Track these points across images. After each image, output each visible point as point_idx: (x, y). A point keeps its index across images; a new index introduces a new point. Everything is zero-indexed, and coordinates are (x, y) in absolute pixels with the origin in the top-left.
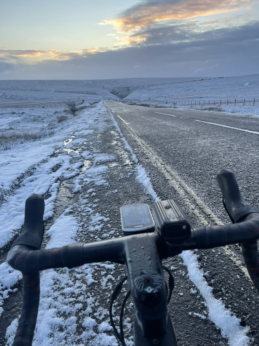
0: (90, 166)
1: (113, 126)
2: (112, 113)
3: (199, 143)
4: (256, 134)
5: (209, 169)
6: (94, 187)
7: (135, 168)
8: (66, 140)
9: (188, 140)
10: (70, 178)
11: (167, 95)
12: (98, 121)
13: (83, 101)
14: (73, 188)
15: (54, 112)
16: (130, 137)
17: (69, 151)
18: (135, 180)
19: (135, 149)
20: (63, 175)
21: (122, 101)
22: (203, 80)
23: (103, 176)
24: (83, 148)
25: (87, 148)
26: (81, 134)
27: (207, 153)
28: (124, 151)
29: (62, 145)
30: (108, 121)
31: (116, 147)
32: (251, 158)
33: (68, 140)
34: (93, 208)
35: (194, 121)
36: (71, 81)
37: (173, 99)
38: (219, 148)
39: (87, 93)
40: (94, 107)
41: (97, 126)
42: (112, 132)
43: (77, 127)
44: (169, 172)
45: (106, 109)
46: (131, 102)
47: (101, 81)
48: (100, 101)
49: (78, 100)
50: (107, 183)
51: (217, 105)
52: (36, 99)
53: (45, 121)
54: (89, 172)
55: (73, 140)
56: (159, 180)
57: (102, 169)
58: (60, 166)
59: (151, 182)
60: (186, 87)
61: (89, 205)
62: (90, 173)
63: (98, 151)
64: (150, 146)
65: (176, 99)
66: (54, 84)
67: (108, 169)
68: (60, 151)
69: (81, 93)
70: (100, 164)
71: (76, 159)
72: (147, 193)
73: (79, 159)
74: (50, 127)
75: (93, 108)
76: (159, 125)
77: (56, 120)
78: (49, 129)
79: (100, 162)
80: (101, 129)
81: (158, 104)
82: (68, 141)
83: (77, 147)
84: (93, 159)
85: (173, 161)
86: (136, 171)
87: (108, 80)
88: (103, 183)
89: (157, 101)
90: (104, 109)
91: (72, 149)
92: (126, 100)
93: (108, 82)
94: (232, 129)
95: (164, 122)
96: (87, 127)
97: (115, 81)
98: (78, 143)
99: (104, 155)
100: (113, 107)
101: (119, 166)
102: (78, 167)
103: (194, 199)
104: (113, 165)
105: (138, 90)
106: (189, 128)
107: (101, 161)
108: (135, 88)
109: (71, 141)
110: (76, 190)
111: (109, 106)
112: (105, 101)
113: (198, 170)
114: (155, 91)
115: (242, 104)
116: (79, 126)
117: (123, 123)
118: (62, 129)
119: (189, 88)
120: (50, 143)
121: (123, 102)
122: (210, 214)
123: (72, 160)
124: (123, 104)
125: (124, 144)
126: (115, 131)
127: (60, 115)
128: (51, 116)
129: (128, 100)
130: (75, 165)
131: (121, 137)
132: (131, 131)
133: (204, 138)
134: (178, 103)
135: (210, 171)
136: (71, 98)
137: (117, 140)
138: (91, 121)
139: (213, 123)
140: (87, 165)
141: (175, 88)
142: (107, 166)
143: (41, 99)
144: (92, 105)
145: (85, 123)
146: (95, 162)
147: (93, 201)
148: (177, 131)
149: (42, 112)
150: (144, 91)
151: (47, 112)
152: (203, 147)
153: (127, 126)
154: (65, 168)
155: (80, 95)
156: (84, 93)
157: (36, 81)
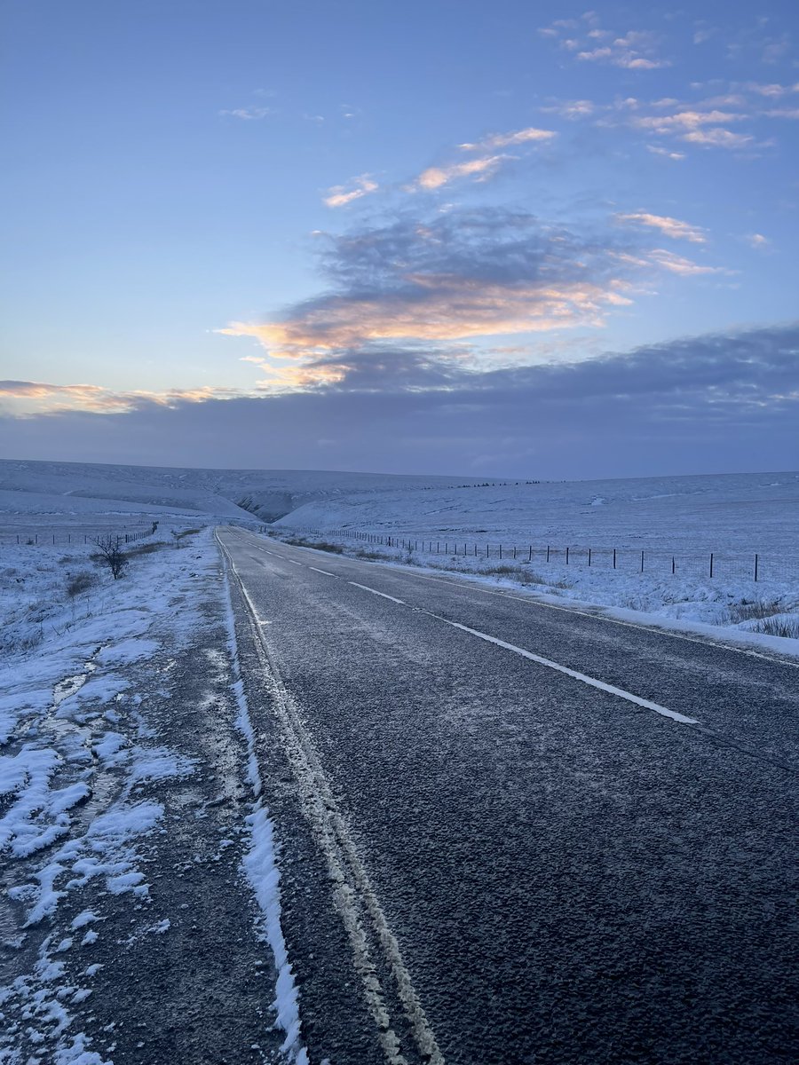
0: (110, 800)
1: (221, 628)
2: (231, 574)
3: (447, 718)
4: (602, 691)
5: (459, 835)
6: (100, 899)
7: (247, 818)
8: (63, 680)
9: (420, 703)
10: (31, 856)
11: (393, 520)
12: (182, 605)
13: (155, 524)
14: (30, 902)
15: (59, 558)
16: (259, 682)
17: (62, 728)
18: (235, 871)
19: (262, 737)
20: (11, 843)
21: (269, 530)
22: (487, 485)
23: (138, 851)
24: (108, 718)
25: (121, 720)
26: (117, 658)
27: (463, 765)
28: (229, 739)
29: (46, 702)
30: (210, 609)
31: (210, 721)
32: (577, 789)
33: (71, 680)
34: (74, 1004)
35: (448, 625)
36: (126, 468)
37: (409, 532)
38: (498, 743)
39: (169, 504)
40: (184, 547)
41: (174, 625)
42: (213, 654)
43: (112, 624)
44: (341, 845)
45: (218, 555)
46: (293, 535)
47: (212, 474)
48: (204, 526)
49: (141, 523)
50: (145, 888)
51: (521, 558)
52: (12, 511)
53: (27, 585)
54: (100, 829)
55: (87, 681)
56: (305, 885)
57: (142, 818)
58: (14, 799)
59: (280, 889)
60: (443, 501)
61: (64, 991)
62: (102, 832)
63: (151, 733)
64: (308, 724)
65: (416, 533)
66: (73, 474)
67: (162, 818)
68: (34, 731)
69: (152, 503)
70: (143, 795)
71: (75, 765)
72: (261, 938)
73: (85, 764)
74: (36, 615)
75: (180, 550)
76: (350, 636)
77: (63, 584)
78: (30, 621)
79: (146, 782)
80: (182, 637)
81: (366, 545)
82: (70, 685)
83: (88, 716)
84: (127, 770)
85: (361, 794)
86: (248, 829)
87: (233, 471)
88: (133, 885)
89: (363, 536)
90: (211, 557)
91: (72, 720)
92: (280, 527)
93: (230, 475)
94: (543, 665)
95: (366, 626)
96: (142, 627)
97: (253, 476)
98: (98, 698)
99: (166, 752)
100: (238, 549)
101: (200, 806)
102: (69, 807)
103: (395, 978)
104: (183, 797)
105: (315, 502)
106: (429, 655)
107: (149, 778)
108: (306, 498)
109: (80, 683)
110: (34, 916)
111: (229, 545)
112: (218, 528)
113: (426, 841)
114: (362, 507)
115: (585, 559)
116: (120, 623)
117: (251, 621)
118: (68, 626)
119: (450, 504)
120: (13, 690)
121: (271, 534)
122: (429, 1052)
123: (59, 773)
124: (270, 540)
125: (235, 708)
126: (220, 651)
127: (77, 569)
128: (48, 570)
129: (285, 528)
130: (62, 795)
131: (234, 679)
132: (267, 657)
133: (464, 701)
134: (419, 545)
135: (459, 846)
136: (122, 514)
137: (219, 689)
138: (159, 605)
139: (496, 636)
140: (104, 794)
141: (414, 503)
142: (162, 806)
143: (30, 513)
144: (179, 537)
145: (140, 609)
146: (131, 781)
147: (80, 970)
148: (396, 664)
149: (23, 559)
150: (333, 504)
151: (37, 559)
152: (456, 737)
153: (262, 631)
154: (25, 812)
155: (147, 507)
156: (159, 503)
157: (20, 462)
